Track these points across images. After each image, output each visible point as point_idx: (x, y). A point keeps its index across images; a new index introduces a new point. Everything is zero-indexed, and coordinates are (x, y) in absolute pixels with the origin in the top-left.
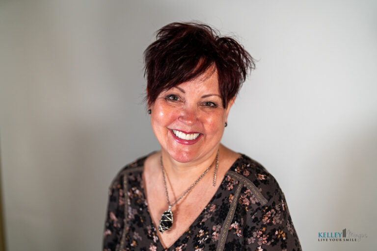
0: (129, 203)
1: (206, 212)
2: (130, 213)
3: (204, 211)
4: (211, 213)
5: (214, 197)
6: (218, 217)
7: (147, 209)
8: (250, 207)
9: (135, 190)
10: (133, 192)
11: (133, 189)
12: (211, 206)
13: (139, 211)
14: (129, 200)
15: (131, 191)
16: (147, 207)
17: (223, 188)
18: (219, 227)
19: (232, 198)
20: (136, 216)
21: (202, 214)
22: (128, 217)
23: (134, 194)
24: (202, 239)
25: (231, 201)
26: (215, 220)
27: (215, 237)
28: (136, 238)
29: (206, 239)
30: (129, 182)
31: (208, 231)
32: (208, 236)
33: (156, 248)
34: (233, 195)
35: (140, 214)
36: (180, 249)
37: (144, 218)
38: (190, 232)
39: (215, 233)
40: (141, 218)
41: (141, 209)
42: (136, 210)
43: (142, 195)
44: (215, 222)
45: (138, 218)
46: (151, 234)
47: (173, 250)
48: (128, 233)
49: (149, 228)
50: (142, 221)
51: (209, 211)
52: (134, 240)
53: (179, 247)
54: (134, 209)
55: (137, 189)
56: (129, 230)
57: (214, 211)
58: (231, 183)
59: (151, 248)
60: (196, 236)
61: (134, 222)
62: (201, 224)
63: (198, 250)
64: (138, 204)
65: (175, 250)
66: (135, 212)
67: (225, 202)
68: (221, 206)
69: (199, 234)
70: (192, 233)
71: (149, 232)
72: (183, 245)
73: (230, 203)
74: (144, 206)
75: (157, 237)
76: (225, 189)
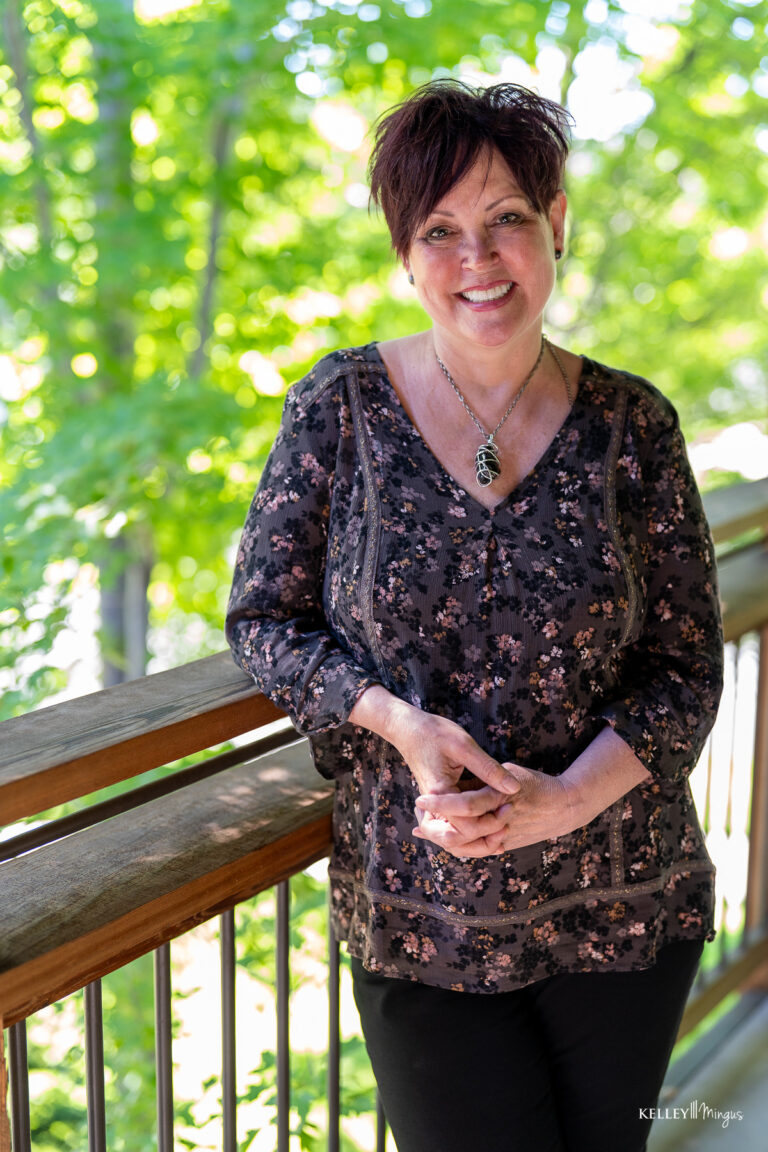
0: (370, 433)
1: (560, 442)
2: (381, 452)
3: (556, 440)
4: (570, 444)
5: (570, 418)
6: (588, 449)
7: (423, 443)
8: (648, 429)
9: (379, 409)
10: (376, 411)
11: (375, 406)
12: (568, 432)
13: (399, 447)
14: (368, 427)
15: (369, 409)
16: (418, 439)
17: (584, 403)
18: (599, 464)
19: (611, 415)
20: (394, 456)
21: (552, 445)
22: (374, 461)
23: (380, 415)
24: (568, 487)
25: (610, 421)
26: (585, 454)
27: (594, 482)
28: (410, 497)
29: (577, 487)
30: (363, 391)
31: (576, 473)
32: (579, 482)
33: (463, 510)
34: (611, 409)
35: (404, 452)
36: (523, 506)
37: (419, 460)
38: (536, 476)
39: (591, 476)
40: (410, 459)
41: (405, 444)
42: (391, 446)
43: (400, 417)
44: (587, 458)
45: (404, 461)
46: (443, 486)
47: (508, 510)
48: (386, 490)
49: (436, 477)
50: (415, 465)
51: (568, 440)
52: (407, 501)
53: (520, 502)
54: (388, 444)
55: (383, 406)
56: (386, 483)
57: (578, 439)
58: (598, 393)
59: (452, 511)
60: (553, 482)
61: (395, 469)
62: (557, 462)
63: (565, 504)
64: (394, 435)
65: (512, 509)
66: (390, 449)
67: (597, 423)
68: (590, 433)
69: (559, 478)
70: (543, 478)
71: (439, 484)
72: (528, 498)
73: (608, 423)
74: (411, 438)
75: (460, 491)
76: (591, 403)
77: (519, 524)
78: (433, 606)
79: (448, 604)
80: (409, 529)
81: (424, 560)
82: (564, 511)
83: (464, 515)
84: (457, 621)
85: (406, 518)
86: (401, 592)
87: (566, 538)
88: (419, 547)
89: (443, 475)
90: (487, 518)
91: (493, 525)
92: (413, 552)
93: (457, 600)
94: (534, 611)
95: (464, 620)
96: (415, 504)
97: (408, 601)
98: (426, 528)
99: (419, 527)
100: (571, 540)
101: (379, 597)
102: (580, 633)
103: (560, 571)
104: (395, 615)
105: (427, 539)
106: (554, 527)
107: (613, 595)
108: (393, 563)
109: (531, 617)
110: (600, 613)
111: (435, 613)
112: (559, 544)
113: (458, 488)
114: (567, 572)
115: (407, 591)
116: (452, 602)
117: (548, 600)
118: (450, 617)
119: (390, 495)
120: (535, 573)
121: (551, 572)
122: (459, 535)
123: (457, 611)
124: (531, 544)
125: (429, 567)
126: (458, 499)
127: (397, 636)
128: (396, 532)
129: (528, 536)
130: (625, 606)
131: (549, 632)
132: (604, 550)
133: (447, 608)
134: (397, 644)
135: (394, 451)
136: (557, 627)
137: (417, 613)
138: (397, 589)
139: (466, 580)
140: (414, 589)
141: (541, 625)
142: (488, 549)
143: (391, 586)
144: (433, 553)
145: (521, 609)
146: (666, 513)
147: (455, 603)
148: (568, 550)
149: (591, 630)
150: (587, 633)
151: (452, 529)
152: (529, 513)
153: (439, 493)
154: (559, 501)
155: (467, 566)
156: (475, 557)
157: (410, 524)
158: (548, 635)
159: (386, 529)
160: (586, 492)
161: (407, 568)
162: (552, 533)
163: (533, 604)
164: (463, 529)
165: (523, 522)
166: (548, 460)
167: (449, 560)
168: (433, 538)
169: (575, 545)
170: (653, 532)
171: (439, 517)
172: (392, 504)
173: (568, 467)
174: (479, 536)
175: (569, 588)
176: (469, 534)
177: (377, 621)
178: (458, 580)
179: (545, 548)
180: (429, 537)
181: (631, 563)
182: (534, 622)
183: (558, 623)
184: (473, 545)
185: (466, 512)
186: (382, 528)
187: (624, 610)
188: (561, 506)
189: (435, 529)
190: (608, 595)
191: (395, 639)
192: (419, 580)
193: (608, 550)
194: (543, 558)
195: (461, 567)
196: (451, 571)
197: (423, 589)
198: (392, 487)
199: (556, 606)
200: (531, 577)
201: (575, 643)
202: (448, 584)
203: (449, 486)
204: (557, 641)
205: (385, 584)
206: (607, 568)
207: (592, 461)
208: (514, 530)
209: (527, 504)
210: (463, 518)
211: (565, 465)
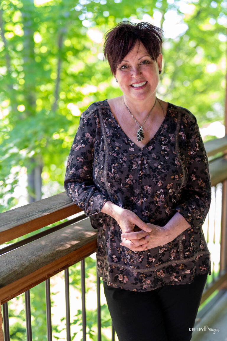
0: (106, 126)
1: (162, 128)
3: (160, 127)
4: (165, 129)
5: (165, 121)
6: (170, 130)
8: (188, 124)
9: (108, 119)
12: (164, 125)
13: (114, 131)
15: (105, 119)
16: (120, 128)
17: (168, 116)
18: (173, 134)
20: (113, 133)
21: (159, 129)
22: (107, 135)
23: (108, 121)
24: (164, 141)
25: (176, 121)
26: (169, 132)
27: (172, 140)
28: (118, 145)
29: (167, 141)
30: (103, 114)
31: (167, 137)
33: (133, 149)
34: (177, 118)
35: (116, 132)
36: (151, 147)
37: (120, 134)
38: (155, 138)
39: (171, 138)
41: (116, 130)
43: (114, 122)
45: (116, 135)
46: (127, 142)
47: (147, 148)
48: (110, 143)
49: (125, 139)
50: (119, 136)
51: (164, 127)
52: (117, 146)
54: (111, 129)
56: (110, 141)
57: (167, 127)
58: (173, 113)
59: (130, 149)
60: (160, 140)
61: (113, 137)
62: (161, 134)
64: (112, 127)
66: (112, 131)
67: (173, 122)
68: (171, 125)
69: (162, 139)
70: (157, 139)
74: (118, 128)
76: (170, 116)
77: (150, 153)
78: (125, 178)
79: (129, 177)
80: (117, 155)
81: (122, 164)
82: (163, 149)
84: (132, 182)
85: (117, 151)
87: (164, 156)
88: (121, 160)
89: (127, 139)
90: (140, 151)
91: (142, 153)
92: (119, 161)
93: (132, 175)
94: (155, 178)
95: (134, 181)
96: (119, 147)
97: (117, 176)
98: (123, 154)
99: (120, 154)
101: (109, 175)
102: (169, 184)
103: (162, 167)
104: (114, 180)
106: (160, 153)
107: (178, 173)
108: (113, 165)
109: (154, 180)
110: (174, 178)
111: (126, 180)
112: (162, 158)
113: (132, 142)
114: (164, 167)
115: (117, 173)
117: (159, 175)
118: (130, 180)
119: (112, 145)
121: (159, 167)
122: (132, 156)
123: (132, 179)
124: (154, 158)
125: (124, 166)
126: (132, 146)
128: (114, 156)
129: (153, 156)
130: (182, 176)
132: (175, 160)
134: (115, 189)
137: (120, 179)
138: (114, 172)
139: (135, 170)
140: (119, 172)
141: (157, 182)
142: (141, 160)
144: (125, 162)
145: (151, 178)
146: (193, 148)
148: (165, 160)
150: (171, 184)
151: (130, 155)
152: (153, 149)
153: (126, 144)
155: (135, 165)
156: (137, 163)
157: (118, 153)
158: (159, 185)
159: (111, 155)
160: (170, 143)
161: (117, 166)
163: (155, 176)
166: (158, 133)
167: (129, 164)
169: (167, 158)
170: (190, 154)
171: (126, 151)
172: (112, 147)
174: (138, 156)
175: (165, 171)
176: (135, 156)
177: (109, 182)
178: (132, 170)
179: (158, 159)
180: (123, 157)
181: (183, 164)
182: (155, 182)
183: (162, 182)
184: (137, 159)
186: (109, 155)
188: (162, 147)
189: (125, 155)
191: (114, 187)
192: (121, 170)
194: (157, 163)
195: (133, 166)
196: (130, 167)
197: (122, 172)
198: (112, 142)
199: (161, 177)
200: (154, 168)
201: (167, 188)
202: (129, 171)
203: (129, 142)
204: (162, 187)
205: (111, 171)
206: (176, 165)
207: (171, 134)
208: (148, 154)
209: (152, 147)
210: (133, 151)
211: (163, 135)
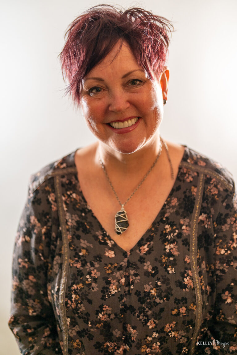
0: (65, 209)
1: (167, 207)
2: (70, 220)
3: (165, 205)
4: (173, 207)
5: (173, 191)
6: (182, 210)
7: (93, 214)
8: (219, 195)
9: (71, 194)
10: (69, 196)
11: (69, 193)
12: (171, 200)
13: (80, 216)
14: (64, 206)
15: (65, 195)
16: (90, 211)
17: (180, 181)
18: (188, 220)
19: (195, 190)
20: (77, 222)
21: (162, 209)
22: (67, 225)
23: (71, 198)
24: (170, 234)
25: (194, 193)
26: (181, 213)
27: (185, 231)
28: (85, 246)
29: (176, 234)
30: (63, 185)
31: (175, 225)
32: (177, 231)
33: (113, 252)
34: (195, 186)
35: (83, 219)
36: (145, 248)
37: (90, 224)
38: (153, 229)
39: (184, 227)
40: (86, 224)
41: (83, 214)
42: (76, 216)
43: (81, 198)
44: (182, 216)
45: (83, 224)
46: (103, 239)
47: (138, 251)
48: (73, 242)
49: (99, 233)
50: (88, 227)
51: (171, 205)
52: (83, 248)
53: (144, 245)
54: (74, 214)
55: (74, 192)
56: (73, 238)
57: (177, 204)
58: (189, 175)
59: (107, 254)
60: (162, 232)
61: (77, 229)
62: (164, 219)
63: (168, 245)
64: (78, 209)
65: (140, 250)
66: (75, 218)
67: (188, 194)
68: (184, 199)
69: (166, 229)
70: (157, 229)
71: (100, 238)
72: (148, 243)
73: (194, 195)
74: (87, 210)
75: (112, 241)
76: (184, 181)
77: (142, 260)
78: (96, 311)
79: (104, 309)
80: (83, 265)
81: (90, 284)
82: (168, 251)
83: (113, 256)
84: (109, 317)
85: (82, 258)
86: (79, 303)
87: (166, 268)
88: (88, 277)
89: (103, 232)
90: (126, 256)
91: (128, 261)
92: (84, 279)
93: (109, 306)
94: (142, 314)
95: (113, 316)
96: (87, 250)
97: (82, 308)
98: (92, 265)
99: (88, 264)
100: (169, 269)
101: (68, 305)
102: (168, 325)
103: (158, 291)
104: (77, 315)
105: (92, 272)
106: (161, 261)
107: (186, 303)
108: (74, 285)
109: (141, 317)
110: (178, 314)
111: (97, 314)
112: (161, 272)
113: (110, 239)
114: (162, 291)
115: (81, 303)
116: (106, 308)
117: (150, 309)
118: (105, 315)
119: (74, 245)
120: (145, 292)
121: (153, 292)
122: (110, 268)
123: (109, 312)
124: (147, 273)
125: (93, 289)
126: (110, 246)
127: (78, 325)
128: (76, 267)
129: (145, 268)
130: (194, 308)
131: (151, 325)
132: (186, 275)
133: (103, 311)
134: (77, 328)
135: (78, 219)
136: (155, 323)
137: (88, 314)
138: (76, 301)
139: (113, 295)
140: (85, 302)
141: (147, 321)
142: (125, 276)
143: (73, 299)
144: (95, 280)
145: (135, 313)
147: (108, 308)
148: (165, 276)
149: (174, 322)
150: (172, 324)
151: (106, 265)
152: (149, 252)
153: (101, 243)
154: (166, 244)
155: (114, 287)
156: (119, 281)
157: (83, 262)
158: (150, 327)
159: (71, 265)
160: (180, 237)
161: (81, 289)
162: (158, 265)
163: (142, 310)
164: (112, 264)
165: (144, 259)
166: (160, 218)
167: (104, 284)
168: (95, 271)
169: (170, 272)
170: (219, 254)
171: (99, 258)
172: (75, 250)
173: (171, 222)
174: (120, 268)
175: (162, 301)
176: (115, 267)
177: (68, 317)
178: (108, 295)
179: (153, 275)
180: (93, 270)
181: (201, 282)
182: (143, 320)
183: (156, 321)
184: (117, 274)
185: (115, 254)
186: (69, 265)
187: (193, 310)
188: (166, 247)
189: (97, 266)
190: (183, 304)
191: (77, 326)
192: (88, 297)
193: (188, 275)
194: (151, 283)
195: (110, 288)
196: (105, 290)
197: (90, 302)
198: (76, 241)
199: (154, 312)
200: (142, 294)
201: (165, 330)
202: (103, 298)
203: (106, 238)
204: (155, 330)
205: (71, 298)
206: (185, 286)
207: (184, 218)
208: (138, 263)
209: (148, 247)
210: (113, 258)
211: (169, 221)
